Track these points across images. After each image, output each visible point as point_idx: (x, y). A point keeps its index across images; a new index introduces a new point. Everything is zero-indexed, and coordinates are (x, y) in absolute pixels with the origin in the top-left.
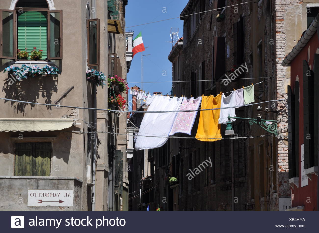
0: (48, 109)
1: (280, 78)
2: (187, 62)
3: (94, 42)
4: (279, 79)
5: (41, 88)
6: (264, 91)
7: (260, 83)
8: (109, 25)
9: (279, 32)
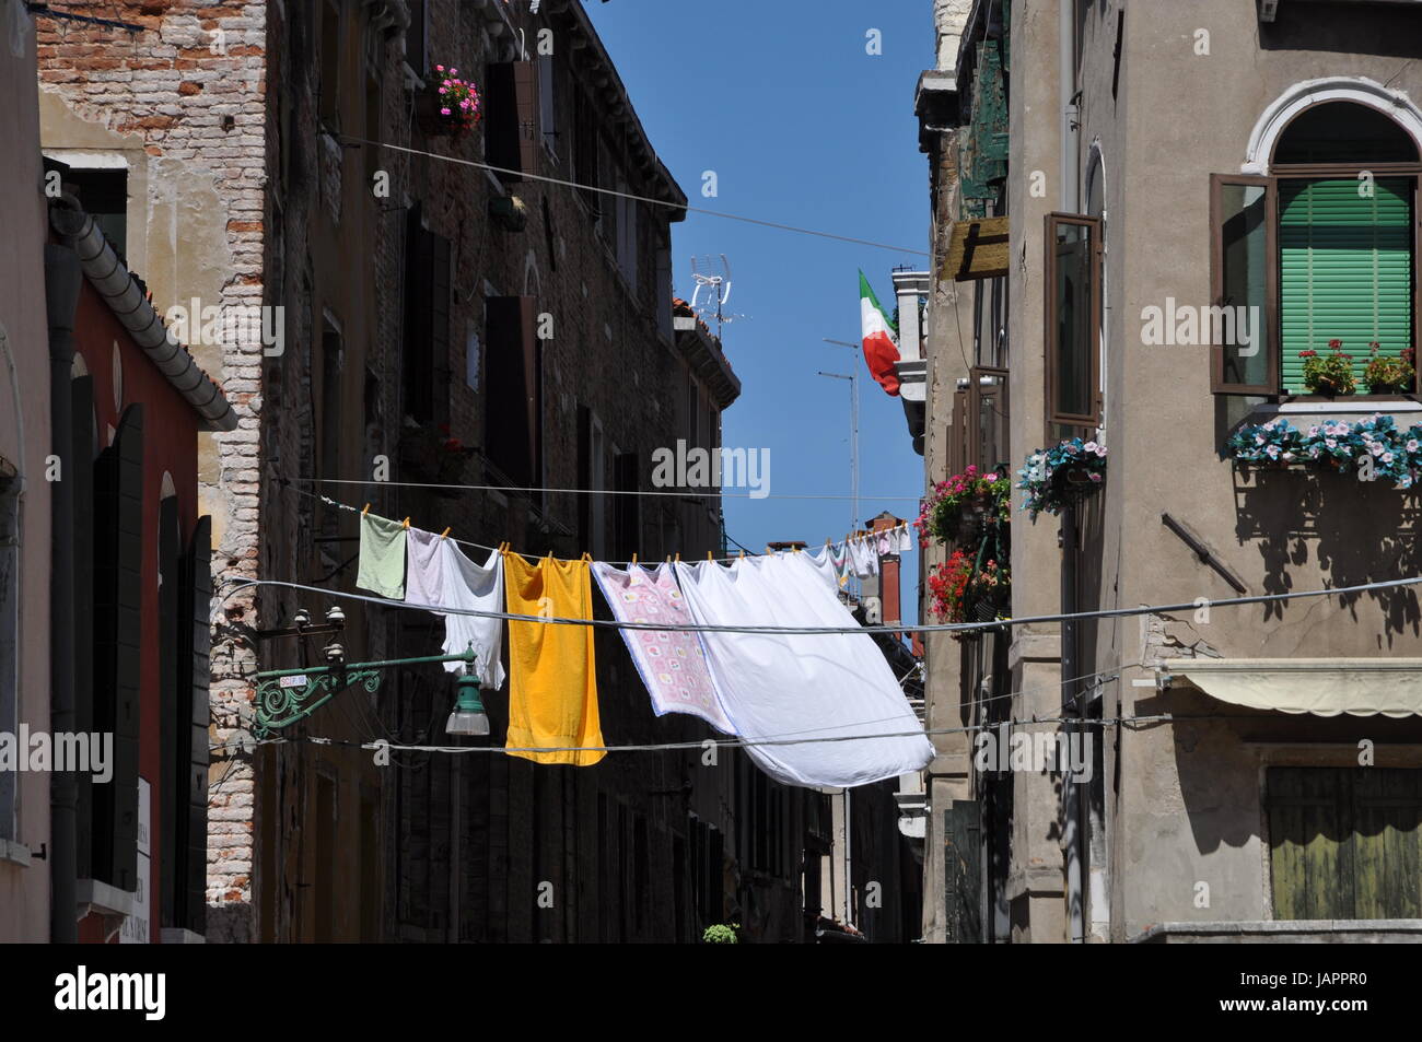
0: (1267, 618)
1: (245, 482)
2: (657, 406)
3: (1069, 316)
4: (248, 488)
5: (1309, 524)
6: (316, 541)
7: (325, 499)
8: (1002, 236)
9: (249, 279)
